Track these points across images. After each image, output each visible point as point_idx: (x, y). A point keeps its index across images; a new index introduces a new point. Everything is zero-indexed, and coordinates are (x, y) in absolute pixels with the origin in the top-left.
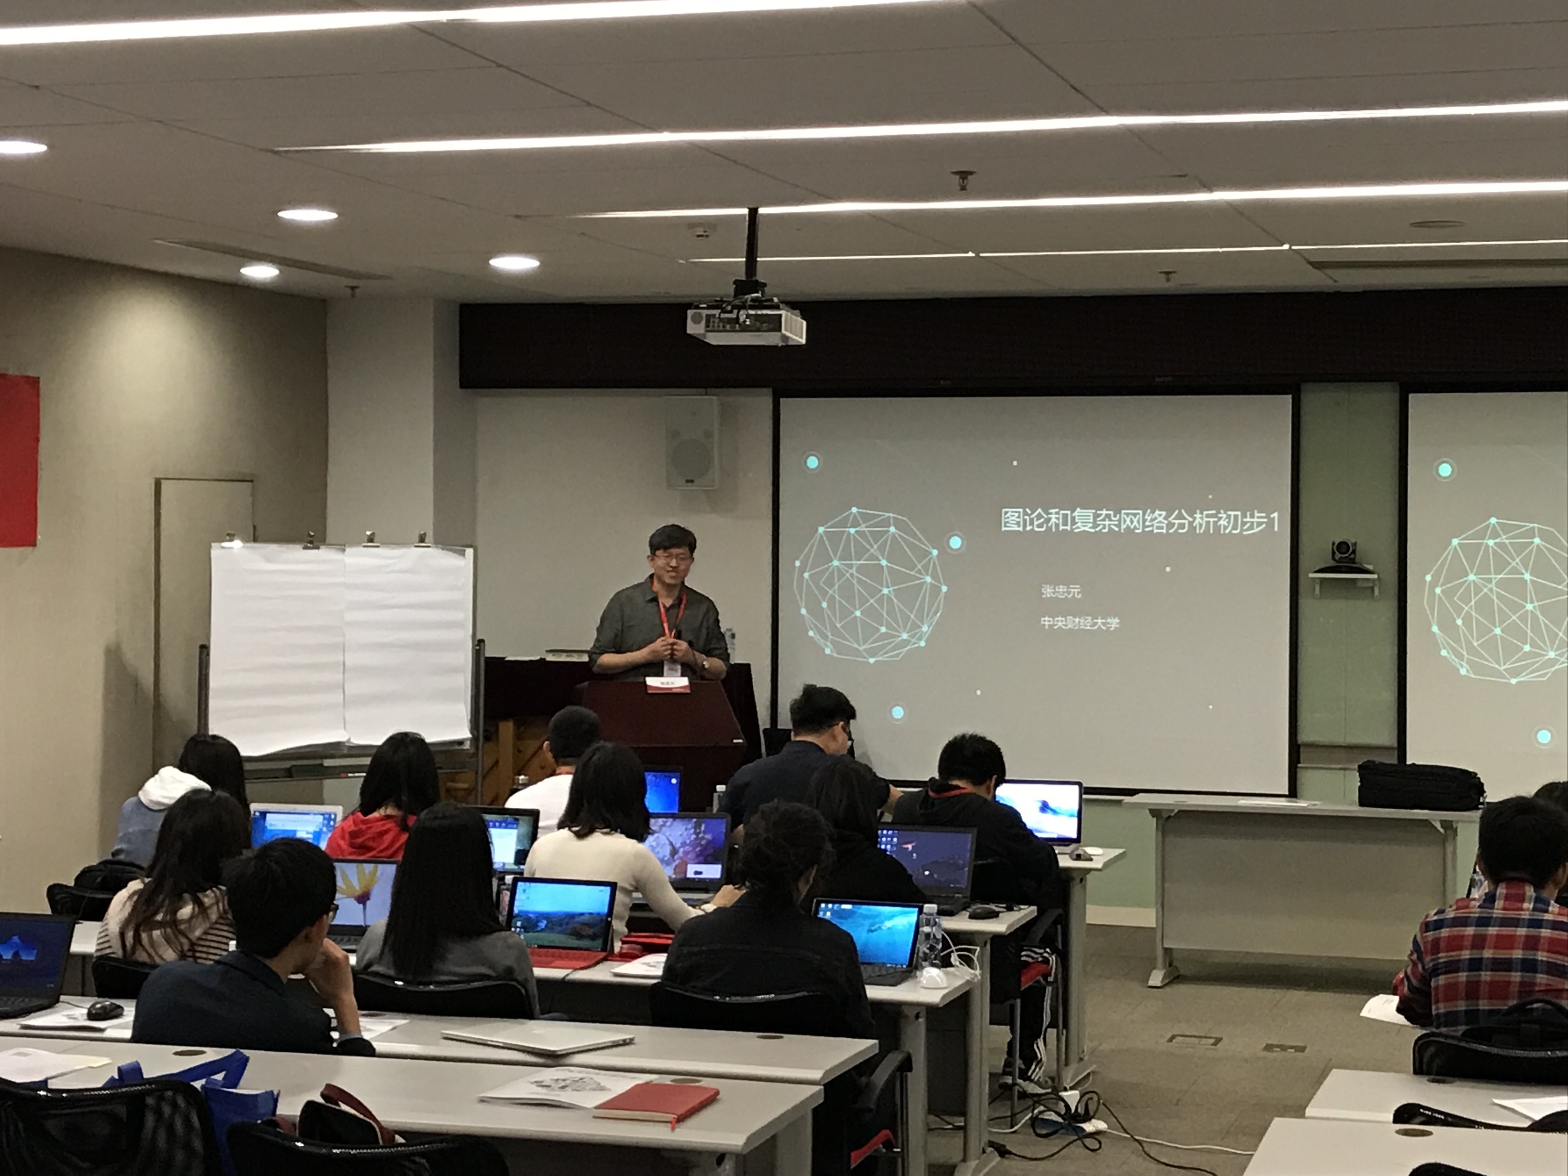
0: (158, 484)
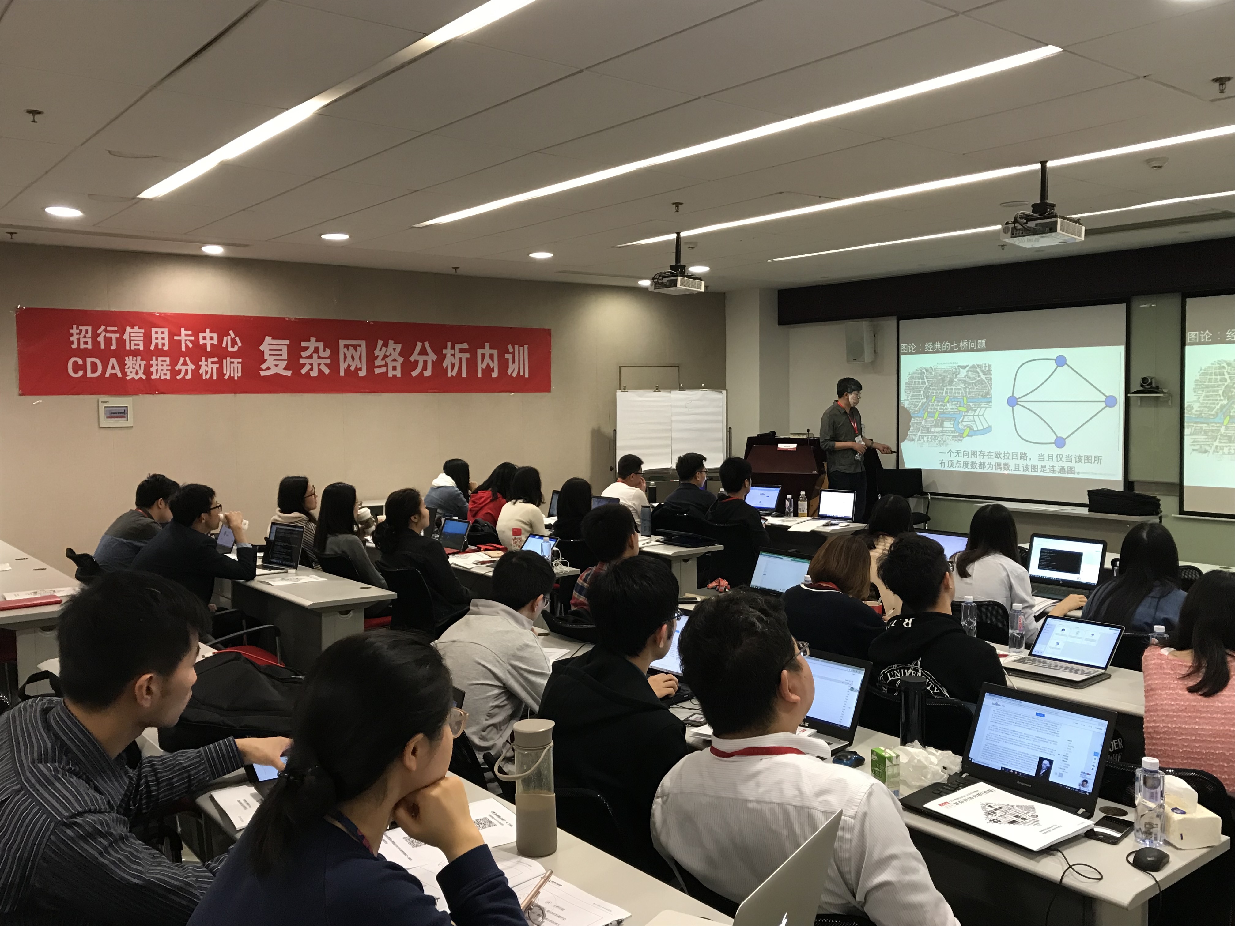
0: (620, 367)
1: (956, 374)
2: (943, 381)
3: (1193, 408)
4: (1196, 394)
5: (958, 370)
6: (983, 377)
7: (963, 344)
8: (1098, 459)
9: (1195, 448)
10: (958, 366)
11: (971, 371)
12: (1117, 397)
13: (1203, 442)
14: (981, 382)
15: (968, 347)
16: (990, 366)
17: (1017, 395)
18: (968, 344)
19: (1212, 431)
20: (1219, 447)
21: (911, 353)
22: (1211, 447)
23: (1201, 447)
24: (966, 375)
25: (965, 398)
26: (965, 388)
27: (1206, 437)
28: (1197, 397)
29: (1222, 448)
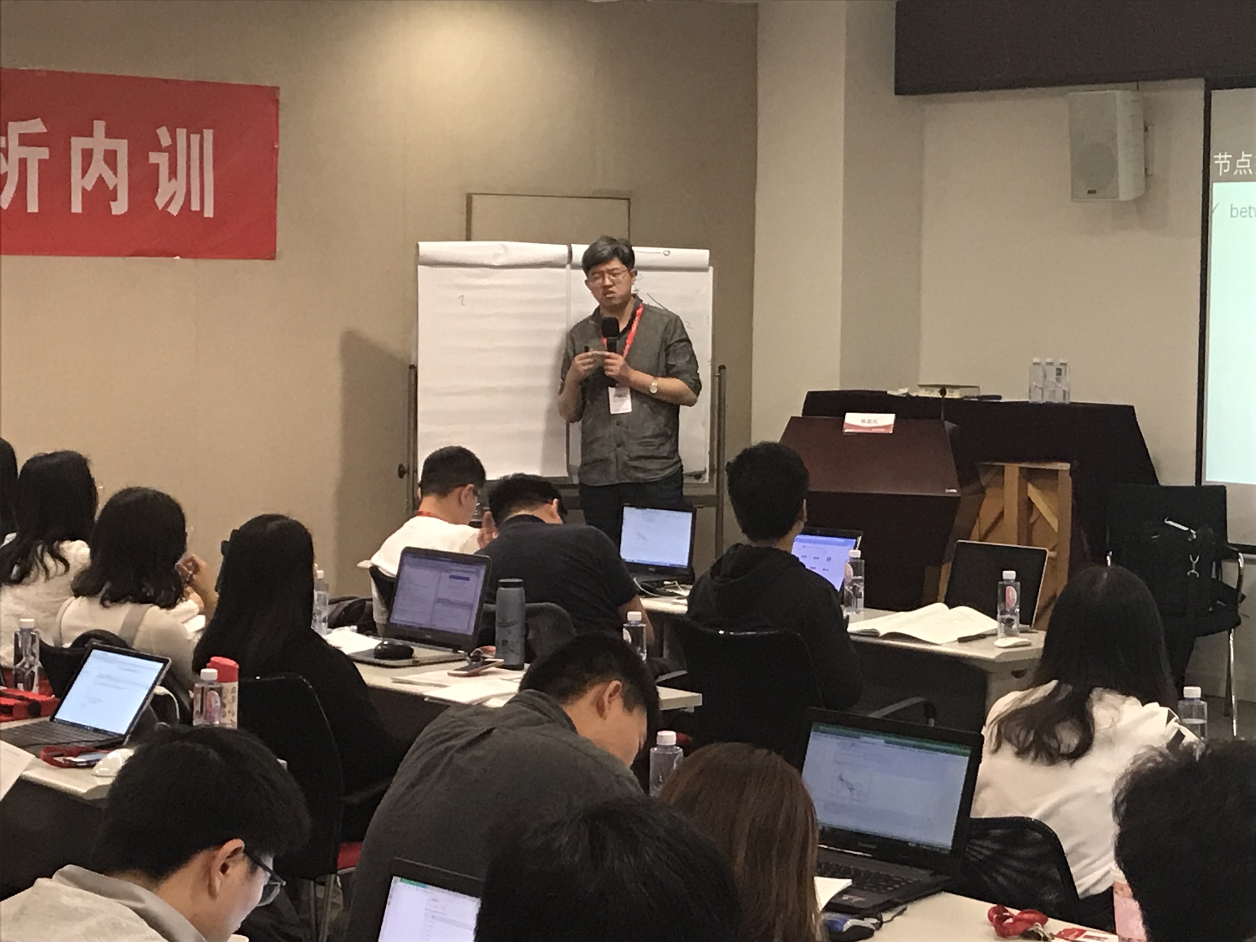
0: (469, 199)
21: (1242, 178)
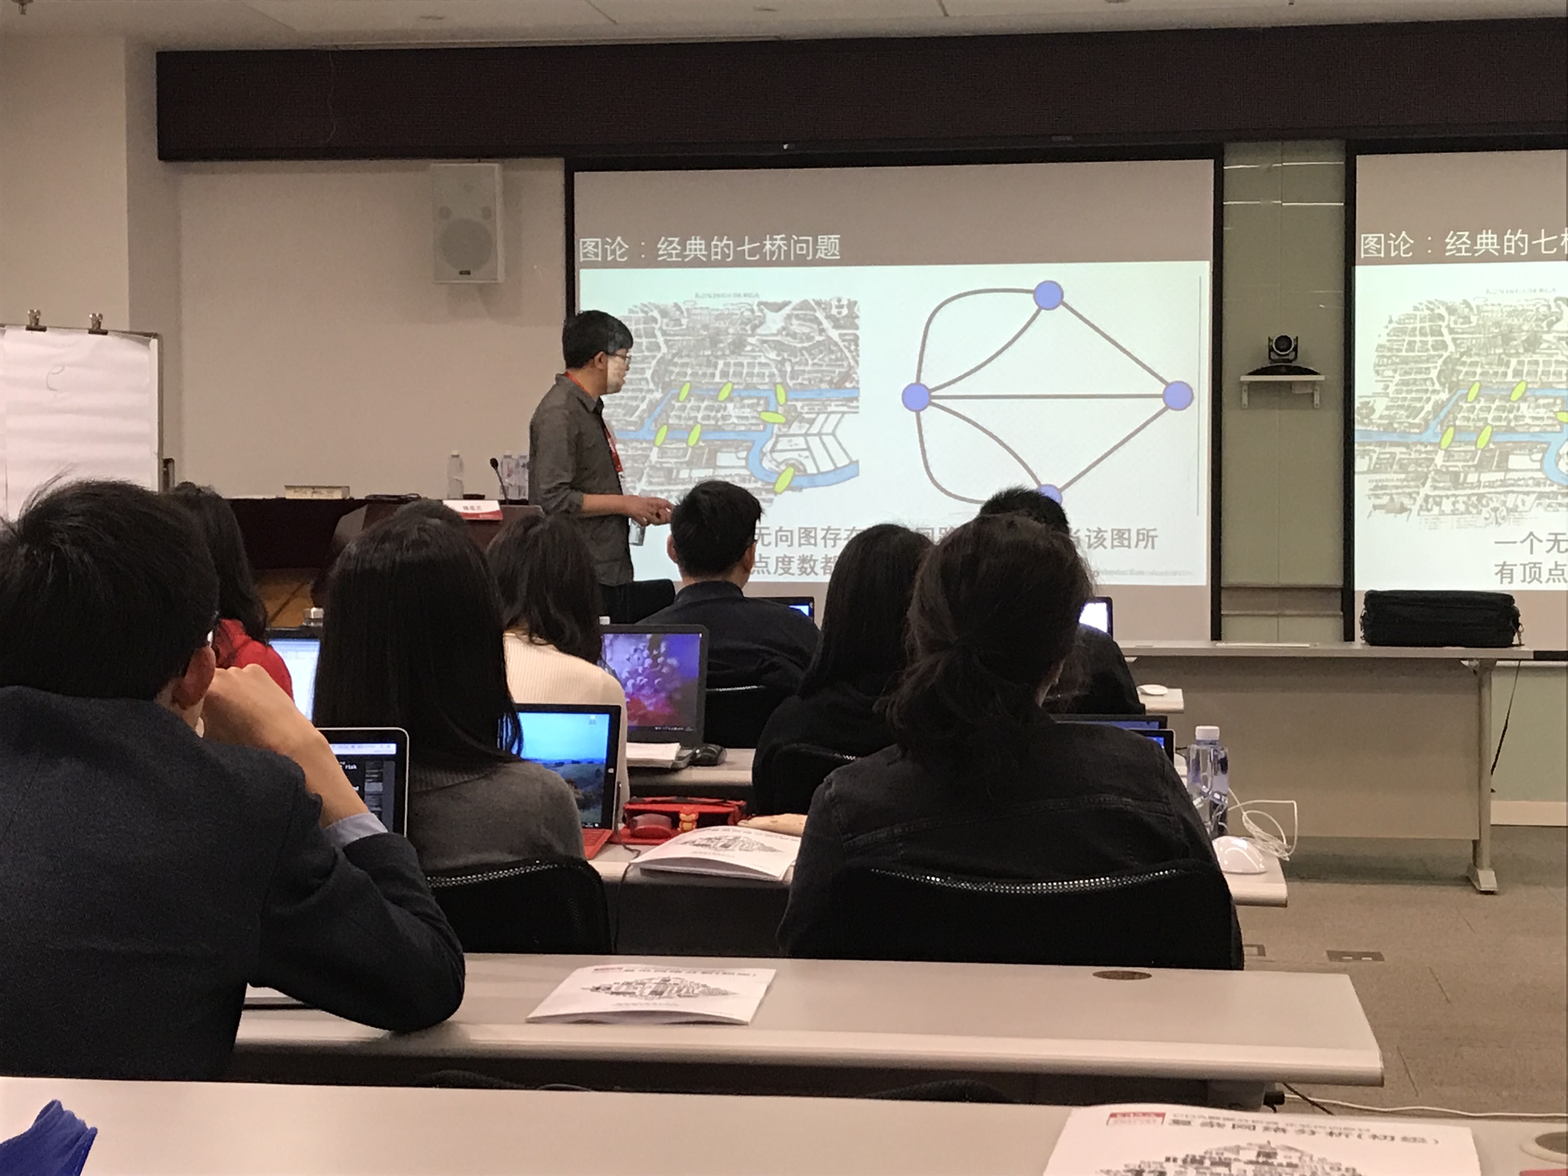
1: (756, 324)
2: (714, 342)
3: (1373, 411)
4: (1379, 378)
5: (758, 314)
6: (834, 334)
7: (775, 243)
8: (1147, 537)
9: (1378, 502)
10: (760, 304)
11: (797, 317)
12: (1194, 385)
13: (1397, 487)
14: (828, 346)
15: (788, 253)
16: (852, 305)
17: (930, 381)
18: (789, 246)
19: (1417, 462)
20: (1431, 500)
21: (615, 265)
22: (1415, 499)
23: (1392, 500)
24: (784, 329)
25: (780, 390)
26: (783, 362)
27: (1403, 476)
28: (1382, 385)
29: (1438, 499)
